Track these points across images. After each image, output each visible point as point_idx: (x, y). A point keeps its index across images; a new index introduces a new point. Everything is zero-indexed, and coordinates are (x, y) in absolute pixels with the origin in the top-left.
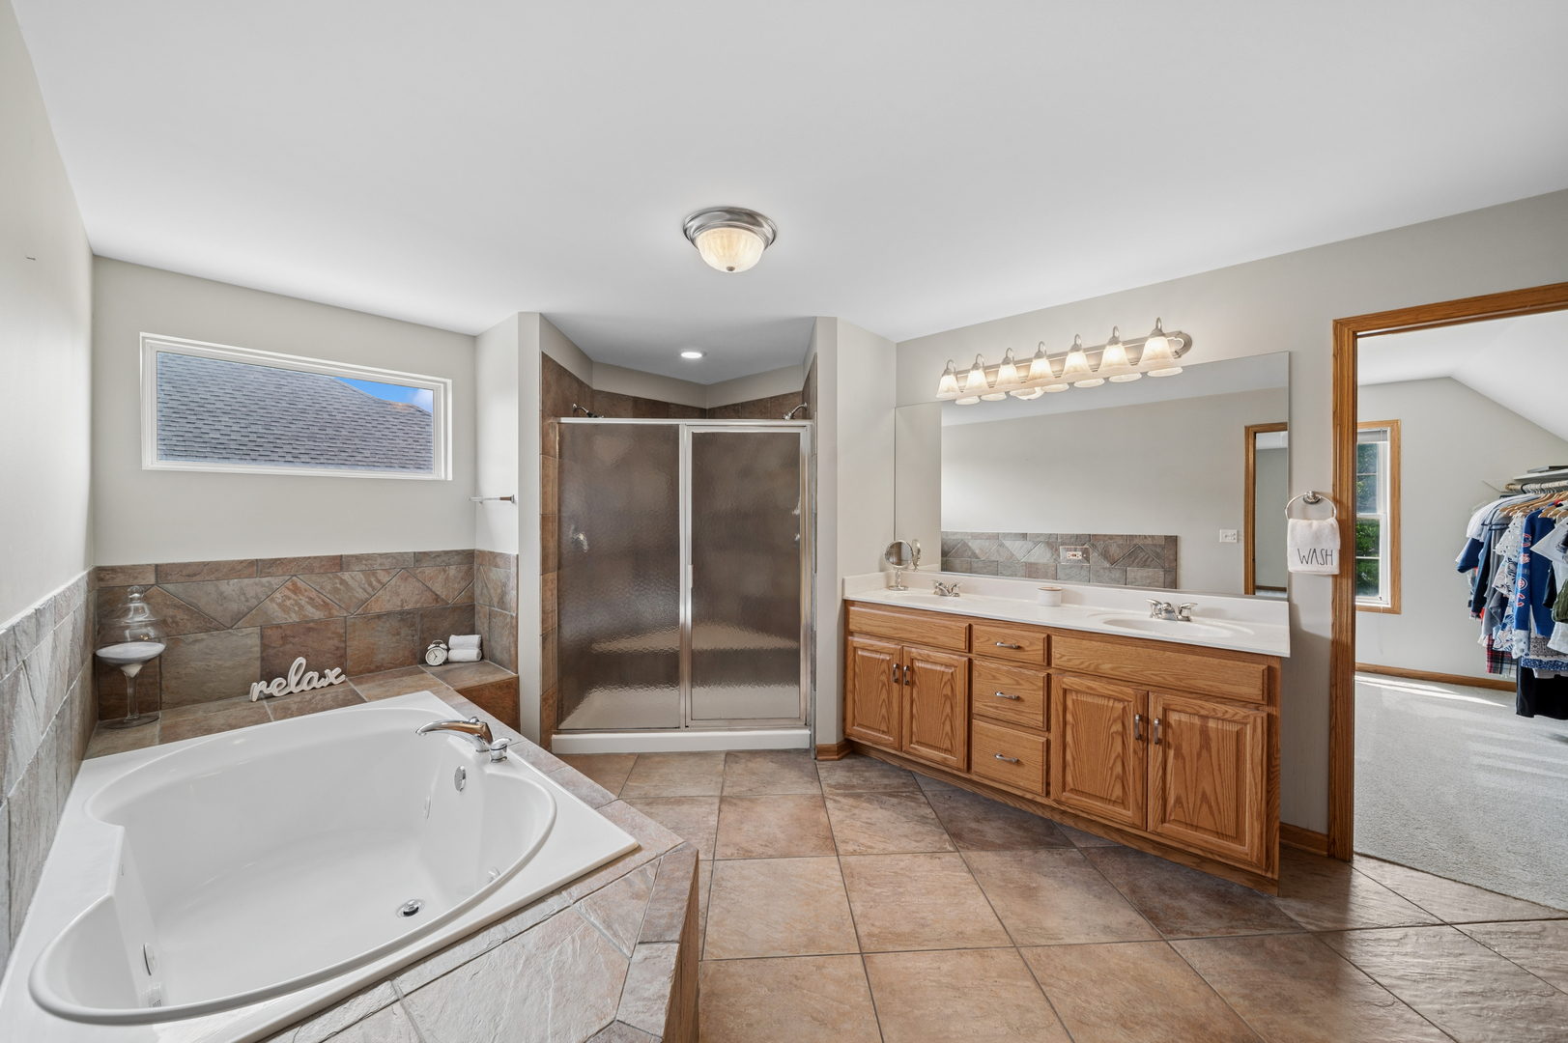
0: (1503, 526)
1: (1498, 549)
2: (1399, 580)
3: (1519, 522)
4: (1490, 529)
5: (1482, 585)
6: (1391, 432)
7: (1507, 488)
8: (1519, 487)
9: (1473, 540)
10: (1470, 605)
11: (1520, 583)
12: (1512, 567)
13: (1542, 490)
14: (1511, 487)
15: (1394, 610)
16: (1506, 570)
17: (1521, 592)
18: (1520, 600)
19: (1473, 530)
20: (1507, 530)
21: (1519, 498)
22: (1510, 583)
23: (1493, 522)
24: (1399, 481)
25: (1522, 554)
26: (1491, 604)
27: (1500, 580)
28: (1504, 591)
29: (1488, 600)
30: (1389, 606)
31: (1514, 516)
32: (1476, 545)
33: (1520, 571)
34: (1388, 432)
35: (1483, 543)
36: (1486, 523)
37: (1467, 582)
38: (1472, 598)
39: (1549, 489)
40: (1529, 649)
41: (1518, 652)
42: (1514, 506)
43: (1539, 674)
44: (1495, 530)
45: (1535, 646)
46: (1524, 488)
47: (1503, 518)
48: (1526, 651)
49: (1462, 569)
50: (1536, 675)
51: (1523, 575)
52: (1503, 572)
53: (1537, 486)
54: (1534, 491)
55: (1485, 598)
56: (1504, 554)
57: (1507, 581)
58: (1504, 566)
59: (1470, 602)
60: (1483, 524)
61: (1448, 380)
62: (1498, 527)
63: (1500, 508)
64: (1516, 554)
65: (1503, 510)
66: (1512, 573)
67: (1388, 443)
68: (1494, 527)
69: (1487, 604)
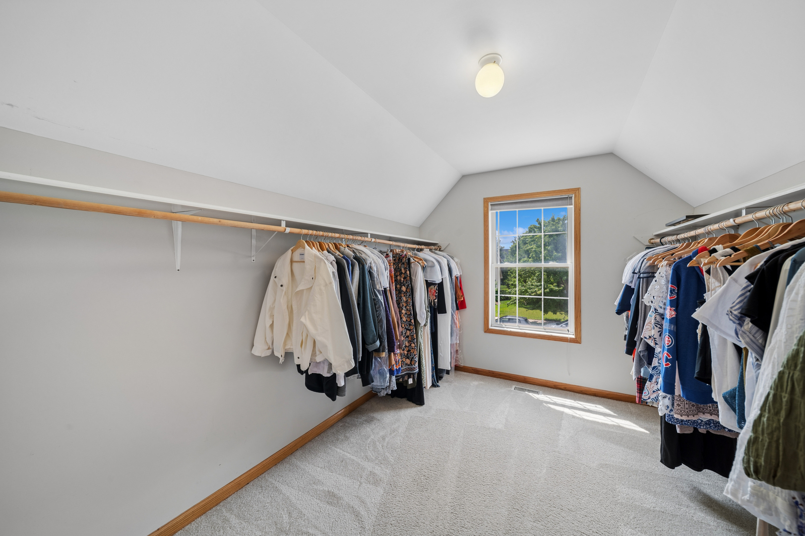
0: (649, 275)
1: (646, 299)
2: (580, 316)
3: (664, 272)
4: (639, 278)
5: (633, 330)
6: (575, 198)
7: (650, 242)
8: (658, 240)
9: (627, 286)
10: (625, 339)
11: (667, 340)
12: (658, 318)
13: (678, 241)
14: (652, 241)
15: (577, 340)
16: (653, 321)
17: (668, 350)
18: (667, 360)
19: (626, 278)
20: (654, 280)
21: (660, 249)
22: (657, 336)
23: (642, 271)
24: (580, 237)
25: (668, 308)
26: (640, 348)
27: (648, 331)
28: (652, 344)
29: (638, 343)
30: (573, 337)
31: (660, 265)
32: (628, 291)
33: (666, 325)
34: (573, 198)
35: (634, 289)
36: (636, 271)
37: (622, 323)
38: (627, 333)
39: (684, 239)
40: (673, 405)
41: (664, 408)
42: (658, 255)
43: (681, 429)
44: (643, 278)
45: (678, 405)
46: (663, 240)
47: (649, 266)
48: (670, 407)
49: (619, 312)
50: (678, 431)
51: (670, 332)
52: (650, 323)
53: (674, 238)
54: (670, 242)
55: (636, 342)
56: (652, 305)
57: (654, 332)
58: (651, 317)
59: (625, 336)
60: (634, 273)
61: (610, 156)
62: (645, 275)
63: (647, 257)
64: (662, 305)
65: (649, 259)
66: (659, 325)
67: (572, 206)
68: (642, 276)
69: (636, 348)
